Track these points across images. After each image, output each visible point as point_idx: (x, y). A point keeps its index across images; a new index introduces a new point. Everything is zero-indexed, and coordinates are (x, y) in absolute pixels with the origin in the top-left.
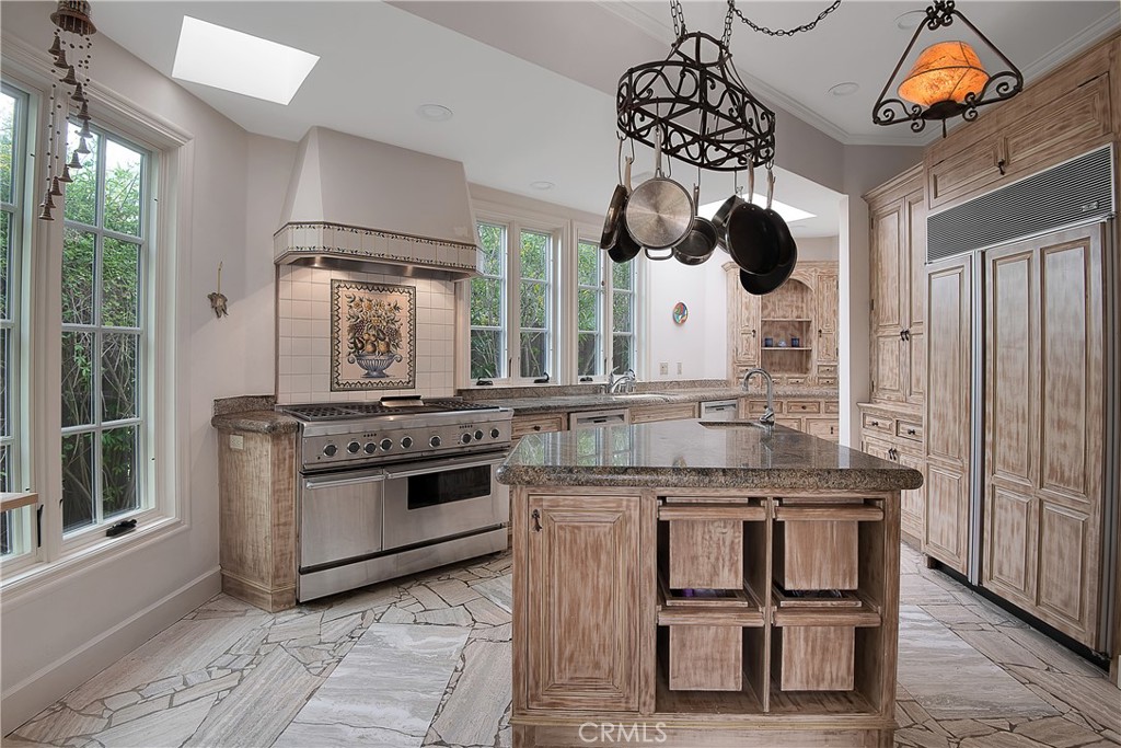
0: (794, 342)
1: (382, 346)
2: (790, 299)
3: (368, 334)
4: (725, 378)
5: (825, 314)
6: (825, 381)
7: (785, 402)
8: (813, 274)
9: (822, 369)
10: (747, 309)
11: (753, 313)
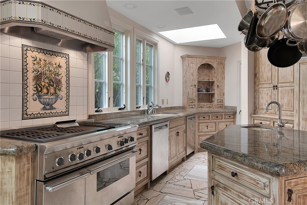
0: (207, 90)
1: (52, 90)
2: (205, 72)
3: (45, 82)
4: (182, 106)
5: (220, 79)
6: (219, 106)
7: (210, 115)
8: (216, 62)
9: (219, 101)
10: (192, 75)
11: (195, 77)
